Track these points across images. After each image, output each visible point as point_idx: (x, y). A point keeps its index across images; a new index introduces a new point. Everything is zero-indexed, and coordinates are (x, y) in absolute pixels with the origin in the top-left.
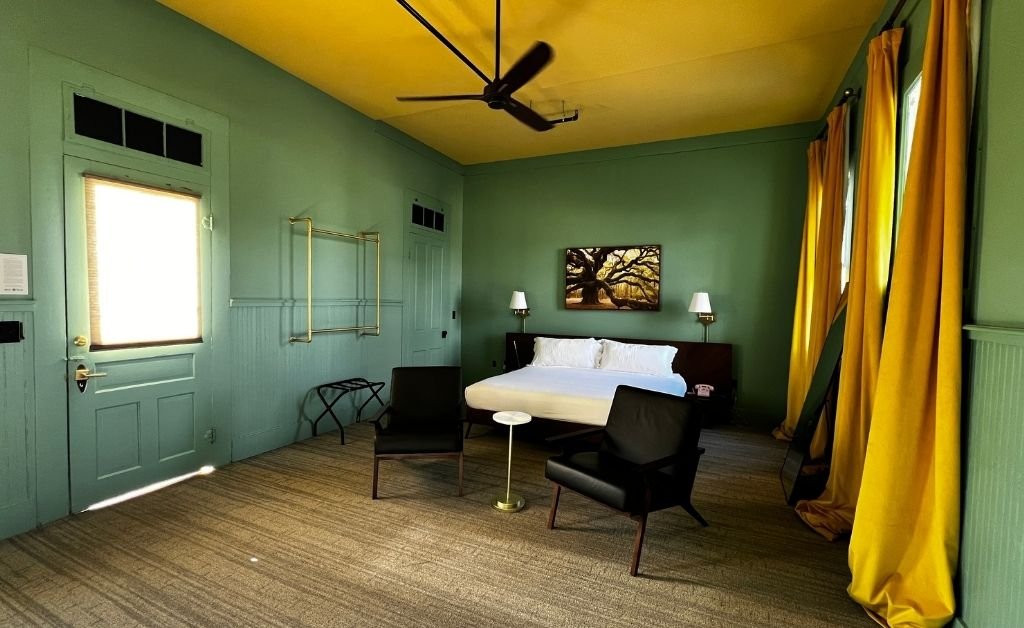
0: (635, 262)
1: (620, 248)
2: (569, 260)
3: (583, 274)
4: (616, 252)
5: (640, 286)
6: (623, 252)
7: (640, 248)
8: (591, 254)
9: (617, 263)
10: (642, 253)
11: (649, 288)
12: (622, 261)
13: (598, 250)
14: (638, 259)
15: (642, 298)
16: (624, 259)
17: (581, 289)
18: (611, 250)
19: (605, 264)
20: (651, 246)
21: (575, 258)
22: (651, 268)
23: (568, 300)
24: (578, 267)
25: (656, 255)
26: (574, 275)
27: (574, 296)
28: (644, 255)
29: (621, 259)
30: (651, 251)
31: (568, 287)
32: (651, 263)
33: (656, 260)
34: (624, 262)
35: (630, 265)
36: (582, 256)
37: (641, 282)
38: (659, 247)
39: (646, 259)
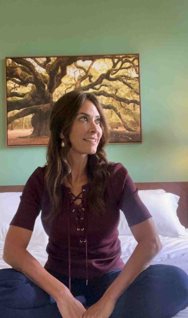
0: (106, 76)
1: (84, 58)
2: (10, 74)
3: (33, 95)
4: (80, 63)
5: (115, 110)
6: (88, 63)
7: (112, 57)
8: (44, 66)
9: (82, 79)
10: (115, 65)
11: (128, 112)
12: (88, 76)
13: (53, 60)
14: (109, 72)
15: (119, 125)
16: (92, 72)
17: (30, 116)
18: (72, 60)
19: (64, 80)
20: (127, 56)
21: (19, 71)
22: (129, 85)
23: (10, 132)
24: (24, 83)
25: (134, 66)
26: (17, 95)
27: (19, 126)
28: (118, 66)
29: (87, 72)
30: (127, 61)
31: (10, 114)
32: (130, 78)
33: (134, 75)
34: (91, 77)
35: (99, 81)
36: (29, 68)
37: (115, 104)
38: (137, 57)
39: (120, 73)
